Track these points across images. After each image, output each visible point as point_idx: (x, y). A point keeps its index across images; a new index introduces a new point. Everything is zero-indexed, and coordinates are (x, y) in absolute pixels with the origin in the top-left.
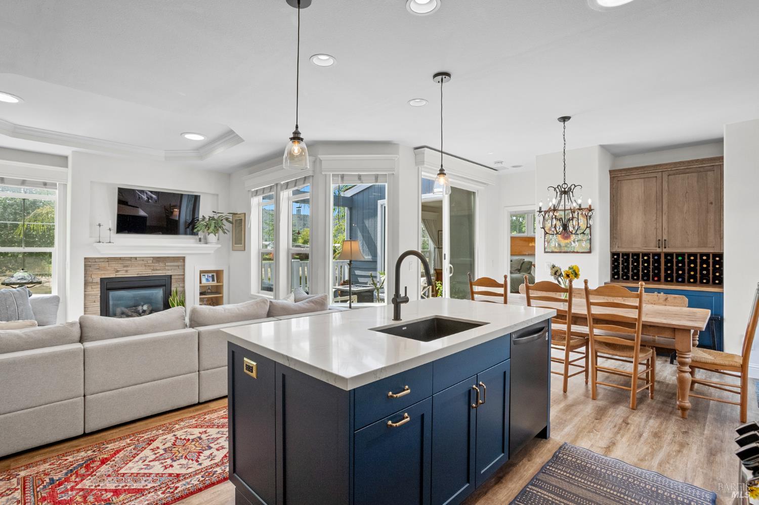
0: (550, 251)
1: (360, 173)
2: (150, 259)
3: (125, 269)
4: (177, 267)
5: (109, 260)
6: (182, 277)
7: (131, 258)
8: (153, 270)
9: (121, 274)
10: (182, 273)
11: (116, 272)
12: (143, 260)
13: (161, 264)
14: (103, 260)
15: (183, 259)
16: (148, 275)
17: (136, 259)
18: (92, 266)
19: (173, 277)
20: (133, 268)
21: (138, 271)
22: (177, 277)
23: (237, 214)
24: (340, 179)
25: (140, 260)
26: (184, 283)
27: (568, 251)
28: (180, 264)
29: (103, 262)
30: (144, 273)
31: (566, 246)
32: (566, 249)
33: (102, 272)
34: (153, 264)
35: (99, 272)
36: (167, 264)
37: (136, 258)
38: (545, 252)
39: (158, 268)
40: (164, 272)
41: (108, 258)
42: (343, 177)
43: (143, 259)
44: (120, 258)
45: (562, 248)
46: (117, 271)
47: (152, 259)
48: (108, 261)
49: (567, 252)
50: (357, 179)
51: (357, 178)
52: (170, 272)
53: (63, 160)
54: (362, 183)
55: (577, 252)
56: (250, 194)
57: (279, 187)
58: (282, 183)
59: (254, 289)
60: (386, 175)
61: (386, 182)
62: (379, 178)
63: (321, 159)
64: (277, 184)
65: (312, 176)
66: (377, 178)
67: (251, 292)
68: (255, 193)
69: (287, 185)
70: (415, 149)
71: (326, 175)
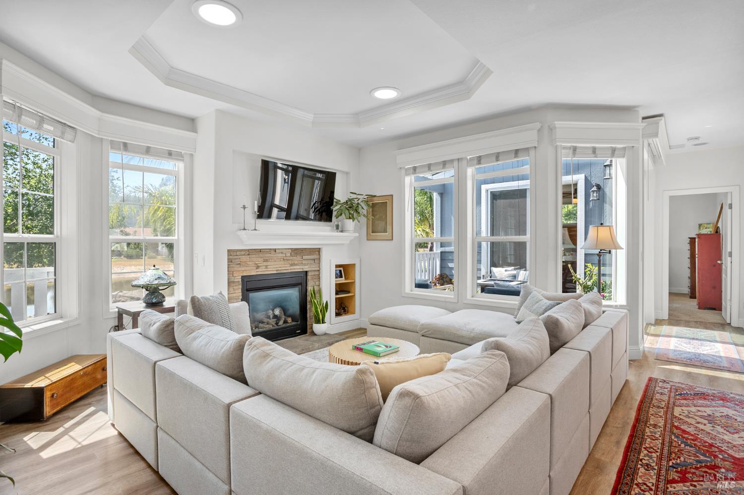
1: (597, 145)
2: (288, 251)
3: (265, 264)
4: (313, 262)
5: (250, 252)
6: (317, 273)
7: (271, 249)
8: (292, 265)
9: (262, 271)
10: (318, 269)
11: (257, 269)
12: (282, 253)
13: (299, 258)
14: (243, 253)
15: (319, 250)
16: (285, 271)
17: (275, 252)
18: (233, 261)
19: (309, 274)
20: (272, 263)
21: (277, 266)
22: (313, 273)
23: (375, 196)
24: (571, 151)
25: (279, 253)
26: (319, 281)
28: (316, 257)
29: (244, 255)
30: (283, 268)
33: (243, 269)
34: (291, 258)
35: (240, 269)
36: (305, 257)
37: (275, 250)
39: (296, 262)
40: (302, 267)
41: (249, 250)
42: (575, 150)
43: (282, 251)
44: (260, 250)
46: (258, 267)
47: (290, 251)
48: (249, 255)
51: (590, 151)
52: (307, 267)
53: (191, 123)
54: (596, 157)
56: (403, 171)
57: (464, 163)
58: (468, 157)
59: (408, 287)
60: (625, 148)
61: (624, 157)
62: (616, 152)
63: (557, 126)
64: (462, 159)
65: (535, 147)
66: (613, 151)
67: (405, 290)
68: (412, 171)
69: (479, 160)
70: (644, 118)
71: (556, 147)
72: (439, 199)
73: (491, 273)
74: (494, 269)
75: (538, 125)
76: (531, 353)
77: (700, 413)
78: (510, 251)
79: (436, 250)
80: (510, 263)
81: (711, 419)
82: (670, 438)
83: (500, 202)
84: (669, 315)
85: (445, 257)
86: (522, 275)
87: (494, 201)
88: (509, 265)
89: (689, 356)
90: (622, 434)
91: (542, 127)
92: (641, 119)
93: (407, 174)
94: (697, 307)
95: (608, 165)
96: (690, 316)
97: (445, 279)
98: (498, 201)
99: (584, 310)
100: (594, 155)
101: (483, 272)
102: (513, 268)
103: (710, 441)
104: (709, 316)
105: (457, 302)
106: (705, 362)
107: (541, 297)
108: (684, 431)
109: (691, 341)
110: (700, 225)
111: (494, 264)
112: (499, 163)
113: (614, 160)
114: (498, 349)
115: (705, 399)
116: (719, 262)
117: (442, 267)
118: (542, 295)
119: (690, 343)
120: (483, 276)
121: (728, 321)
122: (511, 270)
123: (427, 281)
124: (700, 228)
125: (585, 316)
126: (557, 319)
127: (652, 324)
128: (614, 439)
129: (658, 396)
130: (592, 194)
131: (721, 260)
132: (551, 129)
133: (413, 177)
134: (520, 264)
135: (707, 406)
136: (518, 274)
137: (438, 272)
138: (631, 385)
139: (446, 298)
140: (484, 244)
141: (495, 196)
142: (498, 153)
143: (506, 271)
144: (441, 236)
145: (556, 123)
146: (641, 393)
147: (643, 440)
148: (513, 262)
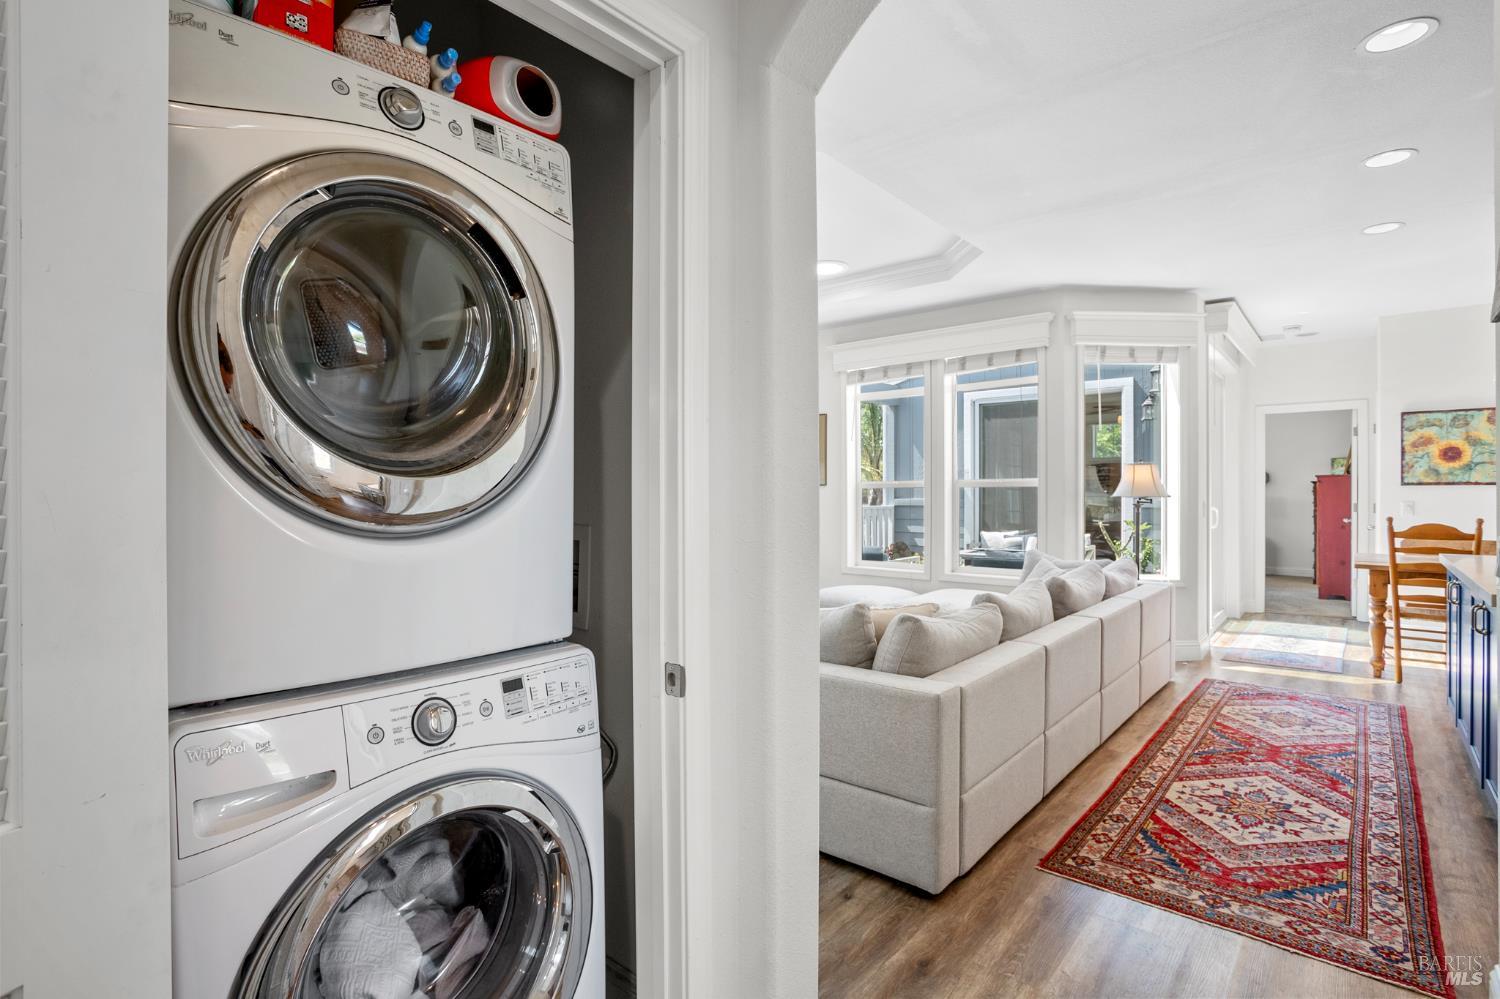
0: (1415, 481)
1: (1134, 344)
24: (1099, 353)
27: (1457, 481)
31: (1451, 473)
32: (1450, 479)
38: (1404, 484)
42: (1103, 350)
45: (1442, 476)
49: (1453, 483)
50: (1127, 355)
51: (1126, 353)
54: (1135, 361)
55: (1477, 483)
56: (843, 378)
57: (940, 367)
58: (946, 359)
59: (852, 558)
60: (1177, 349)
61: (1175, 361)
62: (1164, 355)
63: (1076, 317)
64: (936, 361)
65: (1046, 348)
66: (1160, 352)
67: (846, 562)
68: (857, 377)
69: (963, 362)
70: (1208, 303)
71: (1076, 347)
72: (892, 415)
73: (980, 540)
74: (985, 535)
75: (1050, 316)
76: (1029, 611)
77: (1254, 711)
78: (1014, 505)
79: (888, 503)
80: (1014, 524)
81: (1265, 717)
82: (1207, 732)
83: (996, 423)
84: (1267, 606)
85: (901, 515)
86: (1031, 540)
87: (986, 421)
88: (1011, 527)
89: (1270, 655)
90: (1148, 731)
91: (1055, 317)
92: (1203, 304)
93: (849, 383)
94: (1317, 596)
95: (1156, 372)
96: (1300, 607)
97: (901, 550)
98: (993, 421)
99: (1106, 578)
100: (1131, 359)
101: (968, 539)
102: (1017, 532)
103: (1252, 734)
104: (1333, 608)
105: (928, 578)
106: (1291, 661)
107: (1053, 566)
108: (1225, 727)
109: (1284, 639)
110: (1333, 461)
111: (985, 526)
112: (992, 368)
113: (1162, 365)
114: (990, 602)
115: (1269, 698)
116: (1346, 521)
117: (896, 533)
118: (1055, 563)
119: (1281, 641)
120: (968, 546)
121: (1354, 615)
122: (1015, 536)
123: (878, 549)
124: (1332, 465)
125: (1107, 585)
126: (1064, 582)
127: (1235, 619)
128: (1136, 735)
129: (1208, 697)
130: (1144, 409)
131: (1349, 517)
132: (1069, 322)
133: (859, 386)
134: (1028, 525)
135: (1268, 705)
136: (1025, 541)
137: (891, 541)
138: (1176, 687)
139: (911, 573)
140: (968, 493)
141: (988, 412)
142: (992, 354)
143: (1005, 537)
144: (896, 479)
145: (1075, 313)
146: (1187, 694)
147: (1173, 733)
148: (1017, 521)
